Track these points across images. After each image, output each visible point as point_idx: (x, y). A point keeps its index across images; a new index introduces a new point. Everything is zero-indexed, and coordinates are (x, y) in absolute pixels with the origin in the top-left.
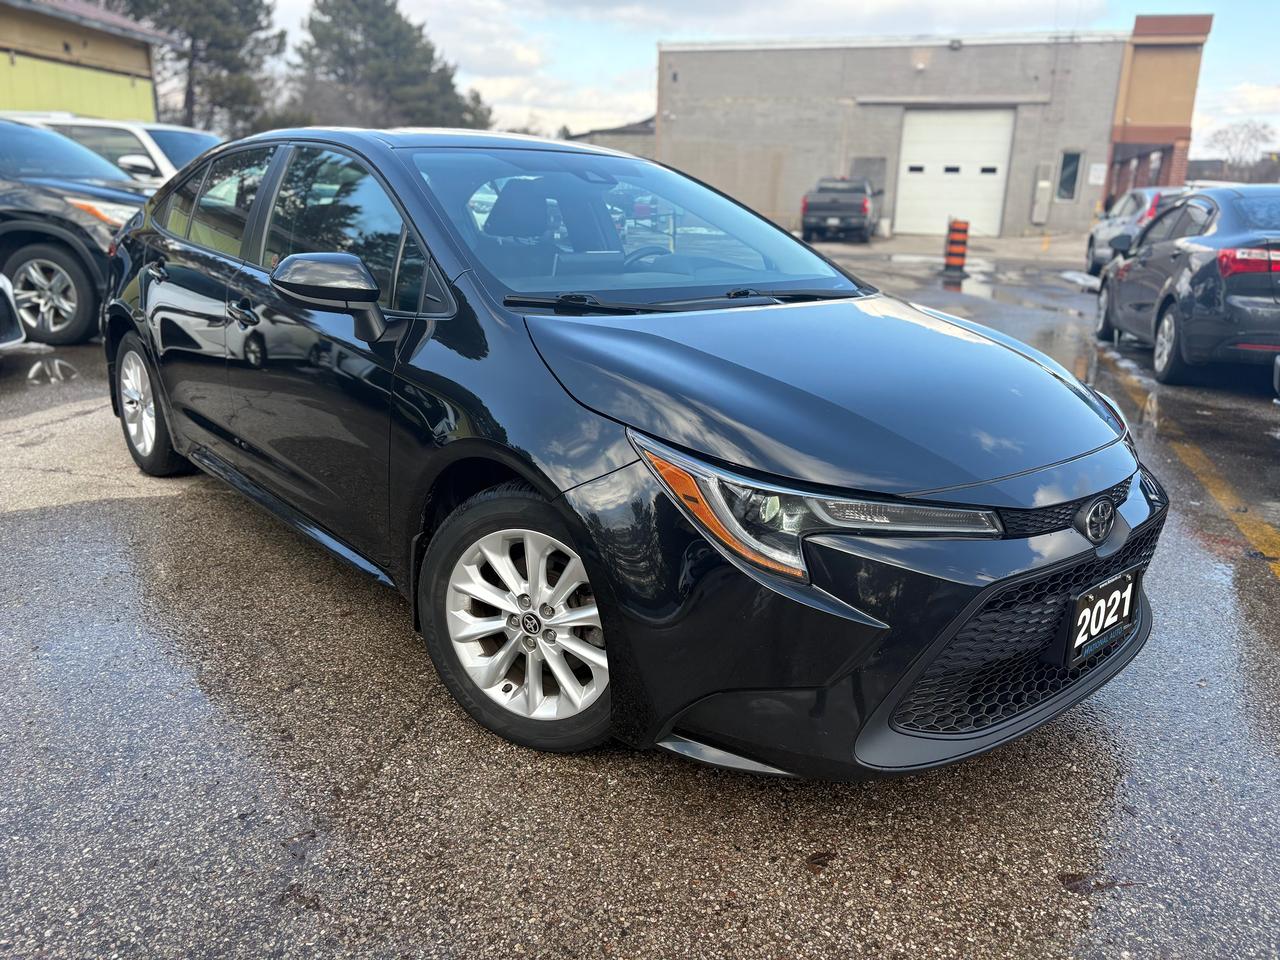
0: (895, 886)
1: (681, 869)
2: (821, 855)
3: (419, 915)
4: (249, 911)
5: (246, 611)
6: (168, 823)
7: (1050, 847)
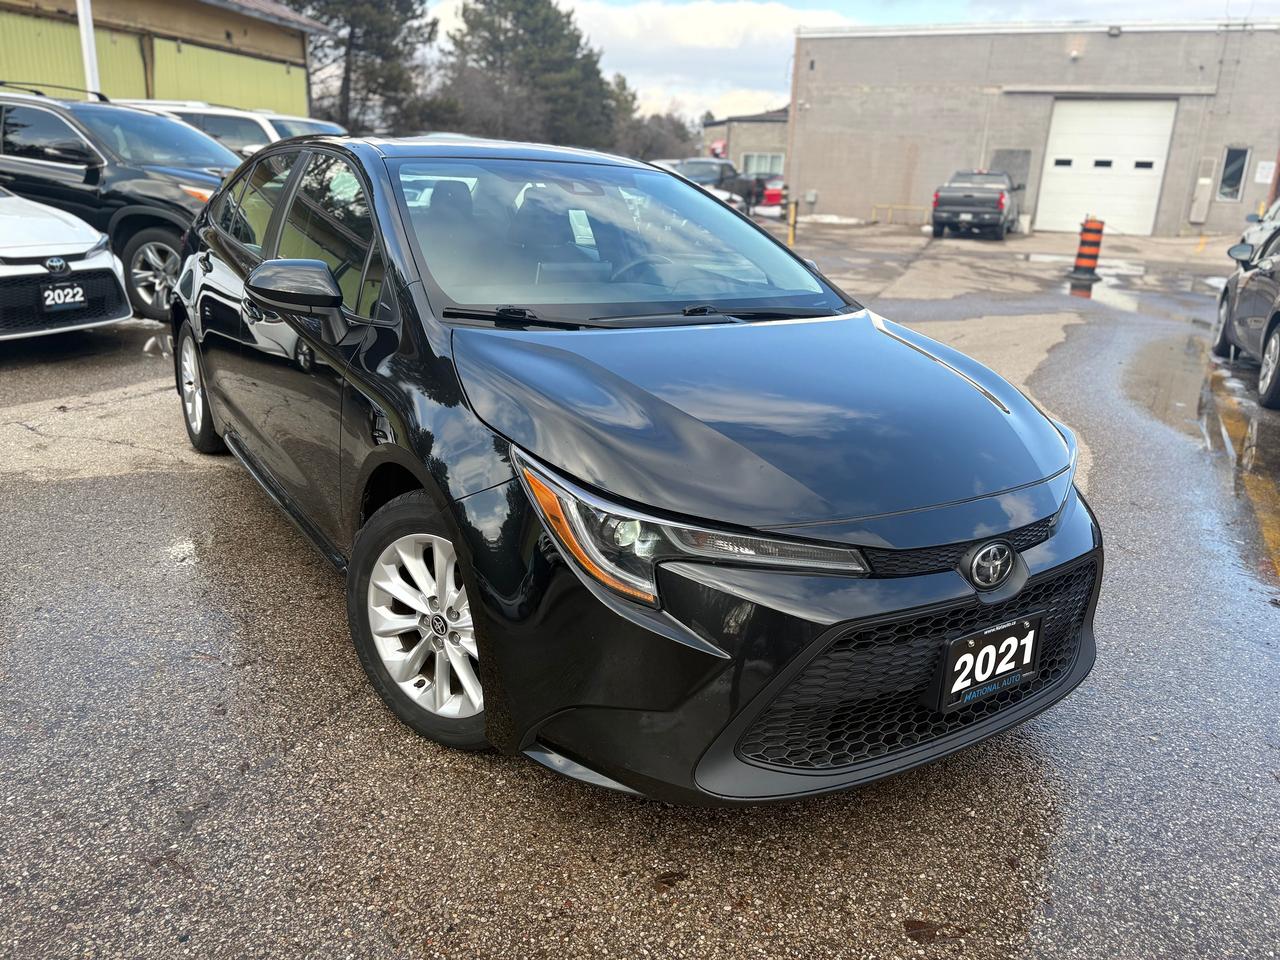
0: (733, 913)
1: (530, 873)
2: (672, 874)
3: (272, 890)
4: (125, 869)
5: (233, 588)
6: (88, 781)
7: (909, 892)
